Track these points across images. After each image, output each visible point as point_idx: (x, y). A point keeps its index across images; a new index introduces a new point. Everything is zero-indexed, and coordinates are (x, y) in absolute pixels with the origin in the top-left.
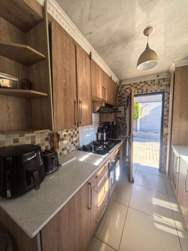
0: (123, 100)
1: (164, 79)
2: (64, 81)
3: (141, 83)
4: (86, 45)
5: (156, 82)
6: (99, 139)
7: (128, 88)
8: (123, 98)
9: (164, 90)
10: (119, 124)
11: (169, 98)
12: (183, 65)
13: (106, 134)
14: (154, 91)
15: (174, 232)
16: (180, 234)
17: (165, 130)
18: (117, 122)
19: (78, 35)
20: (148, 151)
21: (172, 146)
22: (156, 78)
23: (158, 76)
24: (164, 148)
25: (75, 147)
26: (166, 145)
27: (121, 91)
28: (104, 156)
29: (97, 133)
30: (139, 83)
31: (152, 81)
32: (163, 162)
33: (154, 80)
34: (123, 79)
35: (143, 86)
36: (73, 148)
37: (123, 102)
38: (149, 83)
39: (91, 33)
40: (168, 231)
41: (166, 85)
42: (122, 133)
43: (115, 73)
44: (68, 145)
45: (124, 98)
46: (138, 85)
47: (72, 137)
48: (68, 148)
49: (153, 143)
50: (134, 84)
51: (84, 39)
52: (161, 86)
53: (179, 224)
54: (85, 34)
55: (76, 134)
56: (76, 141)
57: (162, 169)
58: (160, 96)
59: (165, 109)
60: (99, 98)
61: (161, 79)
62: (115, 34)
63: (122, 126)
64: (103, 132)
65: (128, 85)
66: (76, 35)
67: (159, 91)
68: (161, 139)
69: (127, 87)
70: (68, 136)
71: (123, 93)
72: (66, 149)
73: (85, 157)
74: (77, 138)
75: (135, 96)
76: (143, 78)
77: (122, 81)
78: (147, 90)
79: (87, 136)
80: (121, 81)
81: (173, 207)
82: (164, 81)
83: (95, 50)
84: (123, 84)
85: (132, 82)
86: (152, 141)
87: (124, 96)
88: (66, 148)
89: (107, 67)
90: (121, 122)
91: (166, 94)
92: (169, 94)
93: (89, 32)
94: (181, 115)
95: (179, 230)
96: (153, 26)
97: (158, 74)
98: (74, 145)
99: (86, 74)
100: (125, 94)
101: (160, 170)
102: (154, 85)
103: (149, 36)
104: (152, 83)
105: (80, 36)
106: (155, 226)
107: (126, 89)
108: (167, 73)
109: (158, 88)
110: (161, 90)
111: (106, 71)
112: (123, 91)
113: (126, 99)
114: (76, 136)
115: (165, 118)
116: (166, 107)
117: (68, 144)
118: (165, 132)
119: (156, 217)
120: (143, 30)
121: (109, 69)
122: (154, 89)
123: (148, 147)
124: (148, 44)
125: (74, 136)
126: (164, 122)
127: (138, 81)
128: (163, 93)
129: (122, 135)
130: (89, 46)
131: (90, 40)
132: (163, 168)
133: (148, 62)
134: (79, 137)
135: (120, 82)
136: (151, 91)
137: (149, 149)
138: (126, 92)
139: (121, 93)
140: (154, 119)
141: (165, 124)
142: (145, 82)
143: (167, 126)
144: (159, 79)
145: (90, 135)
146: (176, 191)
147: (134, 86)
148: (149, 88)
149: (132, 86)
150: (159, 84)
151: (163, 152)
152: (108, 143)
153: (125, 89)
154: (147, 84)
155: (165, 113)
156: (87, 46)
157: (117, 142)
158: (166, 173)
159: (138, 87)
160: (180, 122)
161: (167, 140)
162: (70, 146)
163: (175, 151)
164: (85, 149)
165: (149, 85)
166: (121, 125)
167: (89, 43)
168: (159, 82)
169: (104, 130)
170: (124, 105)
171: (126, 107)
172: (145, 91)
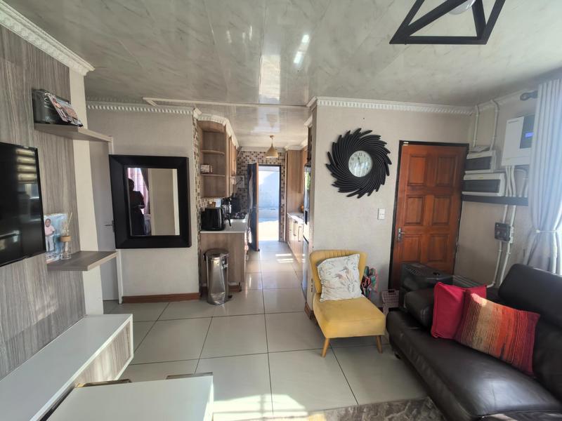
0: (242, 168)
3: (261, 153)
7: (248, 156)
8: (242, 166)
9: (280, 163)
10: (239, 196)
11: (284, 172)
14: (272, 164)
17: (282, 200)
18: (236, 194)
21: (287, 213)
24: (282, 219)
26: (284, 215)
27: (240, 158)
32: (282, 231)
34: (243, 145)
37: (242, 170)
45: (244, 166)
46: (259, 154)
50: (254, 152)
52: (278, 160)
53: (291, 259)
58: (278, 168)
59: (282, 182)
65: (248, 152)
67: (276, 164)
68: (281, 214)
69: (248, 154)
71: (243, 160)
75: (260, 165)
76: (263, 148)
77: (242, 147)
80: (240, 147)
84: (243, 151)
85: (252, 151)
87: (244, 164)
90: (241, 194)
91: (282, 168)
92: (284, 168)
94: (292, 188)
100: (244, 162)
101: (280, 241)
107: (246, 156)
108: (283, 150)
109: (276, 162)
110: (278, 163)
112: (242, 158)
113: (246, 168)
115: (282, 190)
116: (283, 180)
118: (282, 203)
122: (272, 161)
127: (258, 151)
128: (280, 166)
132: (282, 237)
138: (246, 160)
139: (240, 160)
141: (282, 195)
143: (284, 197)
147: (255, 155)
151: (282, 222)
153: (244, 156)
155: (282, 186)
158: (283, 240)
159: (258, 157)
160: (292, 194)
161: (284, 211)
166: (241, 197)
170: (244, 175)
171: (247, 176)
172: (265, 161)
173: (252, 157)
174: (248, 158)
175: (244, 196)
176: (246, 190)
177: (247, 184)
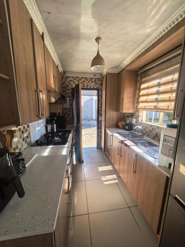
0: (67, 91)
1: (98, 79)
2: (25, 63)
3: (82, 78)
4: (39, 22)
5: (94, 80)
6: (49, 131)
7: (72, 81)
8: (67, 90)
9: (98, 87)
10: (65, 115)
11: (102, 94)
12: (111, 72)
13: (56, 126)
14: (92, 87)
15: (114, 182)
16: (117, 181)
17: (100, 117)
18: (63, 113)
19: (33, 7)
20: (86, 136)
21: (106, 129)
22: (94, 77)
23: (95, 75)
24: (99, 131)
25: (27, 144)
26: (101, 128)
27: (65, 82)
28: (66, 146)
29: (46, 124)
30: (76, 78)
31: (90, 78)
32: (99, 141)
33: (92, 78)
34: (67, 70)
35: (84, 81)
36: (25, 145)
37: (67, 93)
38: (89, 80)
39: (50, 13)
40: (111, 183)
41: (100, 84)
42: (68, 122)
43: (61, 63)
44: (19, 143)
45: (69, 90)
46: (80, 79)
47: (23, 132)
48: (20, 146)
49: (88, 129)
50: (77, 77)
51: (39, 15)
52: (97, 84)
53: (115, 176)
54: (42, 11)
55: (27, 128)
56: (27, 137)
57: (99, 147)
59: (100, 103)
60: (52, 88)
61: (97, 78)
62: (74, 28)
63: (68, 116)
64: (52, 124)
65: (72, 77)
66: (30, 4)
67: (95, 88)
68: (98, 125)
70: (18, 132)
71: (67, 84)
72: (18, 149)
73: (47, 151)
74: (28, 133)
75: (82, 89)
76: (84, 74)
77: (66, 72)
78: (87, 85)
79: (37, 129)
81: (110, 168)
82: (98, 81)
83: (48, 32)
84: (67, 76)
85: (75, 76)
86: (87, 128)
87: (68, 88)
88: (17, 147)
89: (55, 54)
90: (66, 113)
91: (100, 91)
92: (102, 91)
93: (48, 11)
94: (110, 108)
95: (116, 179)
96: (102, 38)
97: (94, 73)
98: (26, 142)
99: (41, 58)
100: (69, 86)
101: (98, 148)
102: (92, 82)
103: (99, 44)
104: (90, 80)
105: (35, 8)
106: (104, 184)
107: (70, 81)
108: (100, 75)
109: (95, 86)
110: (97, 87)
111: (54, 59)
112: (67, 82)
113: (70, 91)
114: (27, 130)
115: (100, 109)
116: (100, 101)
117: (19, 141)
118: (100, 119)
119: (103, 178)
120: (95, 37)
121: (57, 58)
122: (92, 85)
123: (86, 133)
124: (98, 50)
125: (24, 131)
126: (99, 112)
127: (80, 76)
128: (97, 89)
129: (69, 125)
130: (42, 25)
131: (46, 19)
132: (99, 145)
133: (98, 66)
134: (29, 131)
135: (64, 73)
136: (90, 87)
137: (87, 134)
138: (70, 84)
139: (65, 84)
140: (87, 109)
141: (100, 113)
142: (85, 78)
143: (101, 115)
144: (95, 78)
145: (40, 128)
146: (110, 158)
147: (77, 79)
148: (89, 84)
149: (75, 79)
150: (95, 82)
151: (99, 134)
152: (62, 134)
153: (68, 80)
154: (87, 80)
155: (100, 105)
156: (40, 24)
157: (69, 132)
158: (102, 149)
159: (80, 81)
160: (109, 112)
161: (101, 125)
162: (22, 144)
163: (108, 131)
164: (40, 143)
165: (89, 82)
166: (66, 115)
167: (43, 22)
168: (95, 80)
169: (54, 122)
170: (69, 97)
171: (71, 98)
172: (86, 85)
173: (75, 81)
174: (72, 83)
175: (70, 115)
176: (71, 110)
177: (71, 105)
